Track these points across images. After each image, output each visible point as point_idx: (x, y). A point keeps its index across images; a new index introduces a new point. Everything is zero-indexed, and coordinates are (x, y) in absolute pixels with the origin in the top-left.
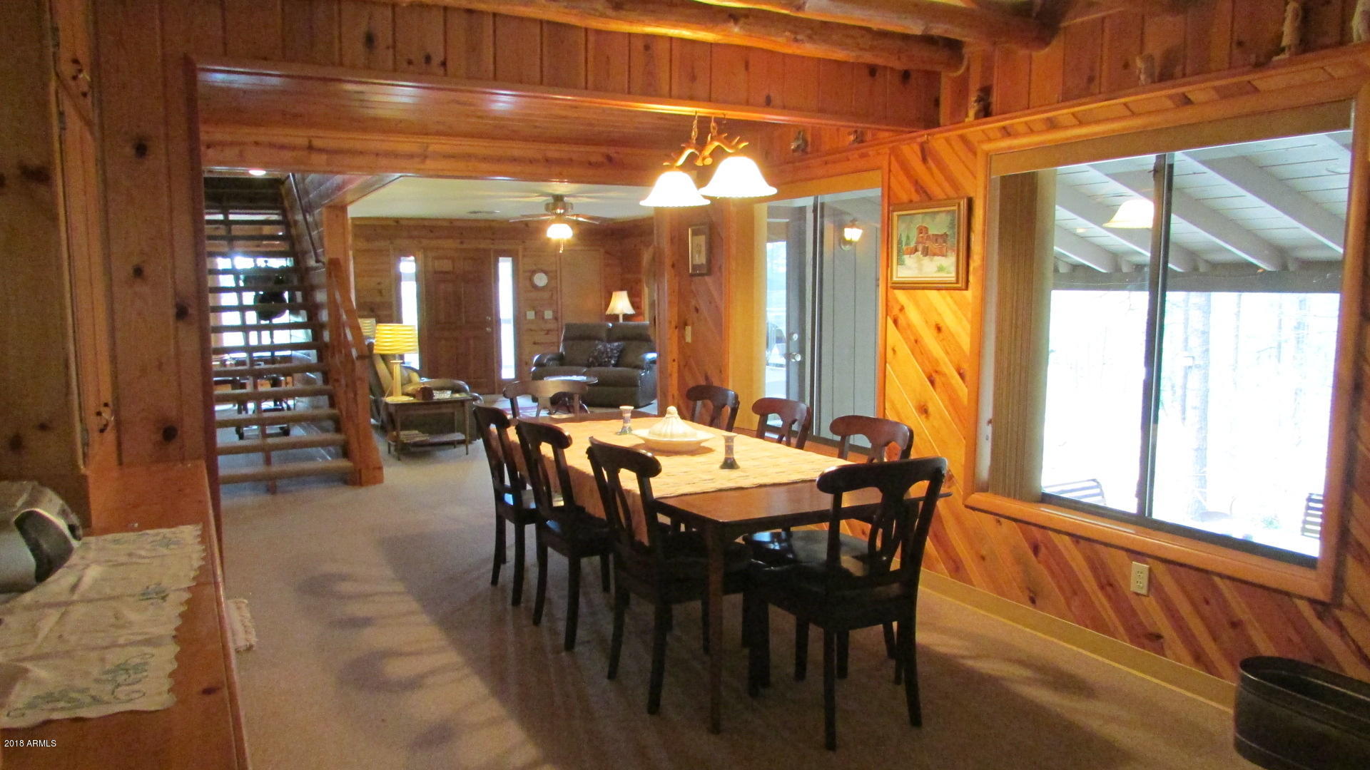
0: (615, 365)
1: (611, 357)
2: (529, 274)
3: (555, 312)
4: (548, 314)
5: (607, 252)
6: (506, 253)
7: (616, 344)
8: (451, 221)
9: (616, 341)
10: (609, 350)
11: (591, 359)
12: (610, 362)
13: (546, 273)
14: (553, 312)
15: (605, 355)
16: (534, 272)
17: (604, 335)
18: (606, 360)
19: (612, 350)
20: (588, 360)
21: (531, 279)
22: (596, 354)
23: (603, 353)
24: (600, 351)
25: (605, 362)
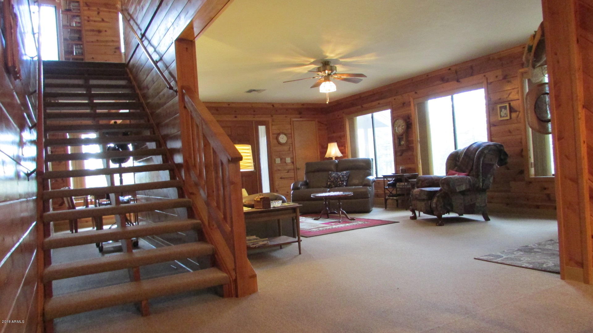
0: (346, 186)
1: (343, 181)
2: (276, 135)
3: (292, 158)
4: (288, 160)
5: (319, 122)
6: (262, 123)
7: (345, 172)
8: (229, 104)
9: (345, 170)
10: (341, 176)
11: (329, 183)
12: (343, 184)
13: (285, 134)
14: (291, 158)
15: (339, 180)
16: (279, 134)
17: (333, 167)
18: (340, 182)
19: (343, 176)
20: (327, 184)
21: (277, 139)
22: (332, 180)
23: (337, 178)
24: (335, 178)
25: (340, 184)
